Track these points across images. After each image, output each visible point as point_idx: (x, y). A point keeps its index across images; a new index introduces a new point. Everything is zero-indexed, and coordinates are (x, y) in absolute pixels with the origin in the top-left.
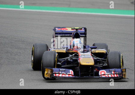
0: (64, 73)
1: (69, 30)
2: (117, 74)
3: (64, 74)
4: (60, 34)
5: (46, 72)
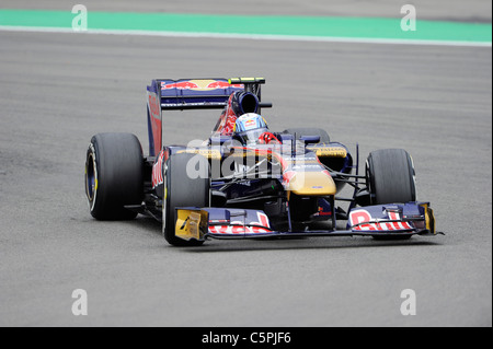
0: (240, 223)
1: (203, 86)
2: (403, 221)
3: (241, 226)
4: (172, 100)
5: (180, 222)
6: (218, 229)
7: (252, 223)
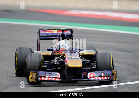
0: (50, 76)
2: (107, 76)
5: (30, 76)
6: (43, 78)
7: (54, 77)
